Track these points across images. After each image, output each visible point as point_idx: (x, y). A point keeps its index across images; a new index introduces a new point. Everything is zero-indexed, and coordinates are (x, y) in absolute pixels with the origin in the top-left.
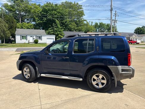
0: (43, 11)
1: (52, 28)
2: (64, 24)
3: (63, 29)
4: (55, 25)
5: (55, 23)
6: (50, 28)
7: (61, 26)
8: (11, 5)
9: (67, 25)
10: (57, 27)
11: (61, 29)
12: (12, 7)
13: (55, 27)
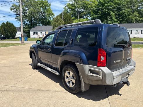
0: (98, 5)
1: (106, 22)
2: (121, 16)
3: (119, 22)
4: (110, 18)
5: (110, 16)
6: (104, 22)
7: (116, 19)
8: (72, 4)
9: (125, 16)
10: (112, 20)
11: (117, 21)
12: (73, 5)
13: (110, 21)
